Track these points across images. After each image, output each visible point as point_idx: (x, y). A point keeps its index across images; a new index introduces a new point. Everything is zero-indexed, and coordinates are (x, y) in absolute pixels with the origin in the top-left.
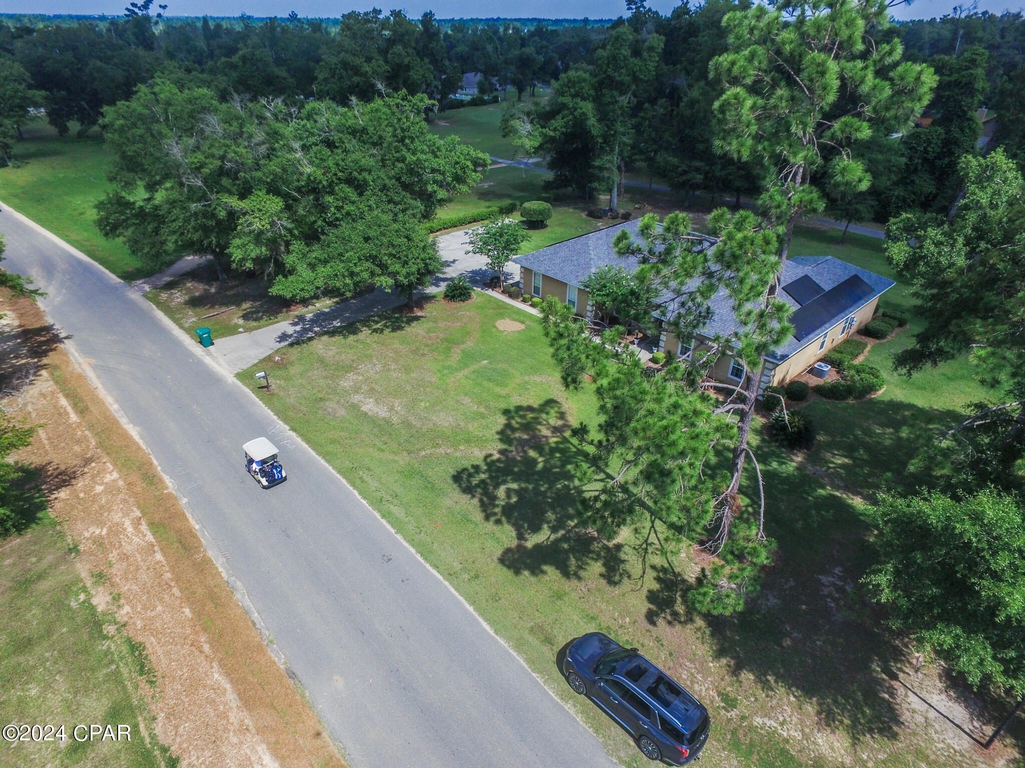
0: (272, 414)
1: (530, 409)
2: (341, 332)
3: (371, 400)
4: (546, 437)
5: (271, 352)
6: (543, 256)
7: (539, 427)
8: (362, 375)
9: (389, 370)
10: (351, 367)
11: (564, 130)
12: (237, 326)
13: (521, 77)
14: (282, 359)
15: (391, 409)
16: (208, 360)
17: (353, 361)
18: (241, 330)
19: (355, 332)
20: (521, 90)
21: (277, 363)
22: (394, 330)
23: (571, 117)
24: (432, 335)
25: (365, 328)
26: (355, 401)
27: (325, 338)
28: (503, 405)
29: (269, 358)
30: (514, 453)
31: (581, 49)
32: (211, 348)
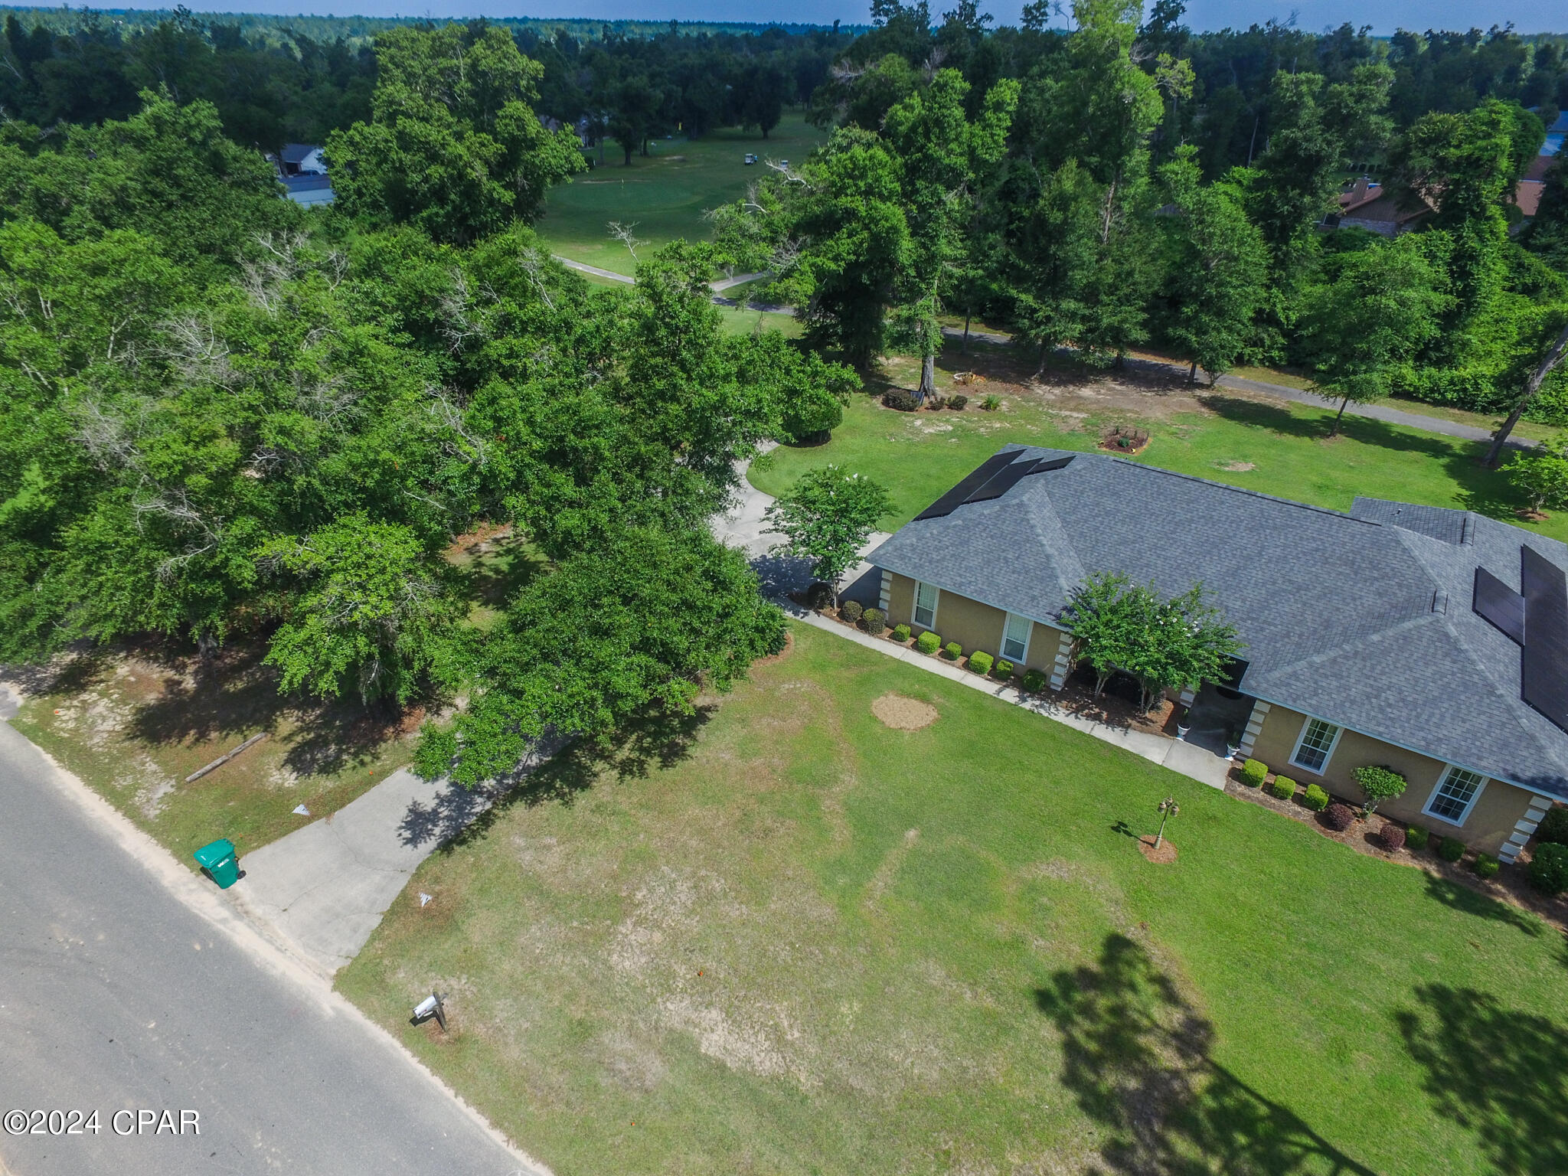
0: (483, 1122)
1: (1086, 978)
2: (549, 787)
3: (715, 1014)
4: (1176, 1074)
5: (402, 882)
6: (938, 549)
7: (1142, 1040)
8: (657, 925)
9: (711, 897)
10: (618, 900)
11: (853, 257)
12: (283, 798)
13: (629, 126)
14: (437, 896)
15: (779, 1040)
16: (243, 937)
17: (614, 877)
18: (300, 810)
19: (581, 780)
20: (629, 147)
21: (426, 912)
22: (667, 762)
23: (866, 234)
24: (757, 762)
25: (599, 766)
26: (677, 1023)
27: (519, 809)
28: (1026, 980)
29: (403, 905)
30: (1142, 1153)
31: (710, 76)
32: (239, 886)
